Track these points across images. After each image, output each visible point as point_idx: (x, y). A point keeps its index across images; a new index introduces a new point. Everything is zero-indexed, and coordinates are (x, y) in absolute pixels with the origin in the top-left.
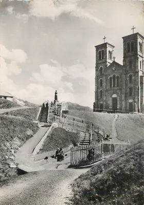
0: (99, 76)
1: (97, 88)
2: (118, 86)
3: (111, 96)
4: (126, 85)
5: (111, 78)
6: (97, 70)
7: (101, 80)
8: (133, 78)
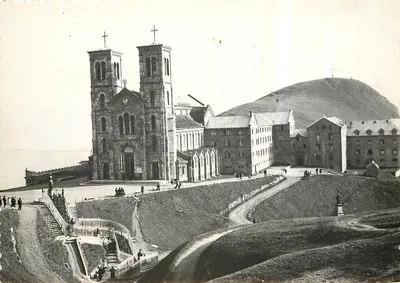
0: (98, 111)
1: (96, 135)
2: (133, 133)
3: (123, 151)
4: (147, 132)
5: (120, 118)
6: (93, 100)
7: (103, 119)
8: (158, 122)
